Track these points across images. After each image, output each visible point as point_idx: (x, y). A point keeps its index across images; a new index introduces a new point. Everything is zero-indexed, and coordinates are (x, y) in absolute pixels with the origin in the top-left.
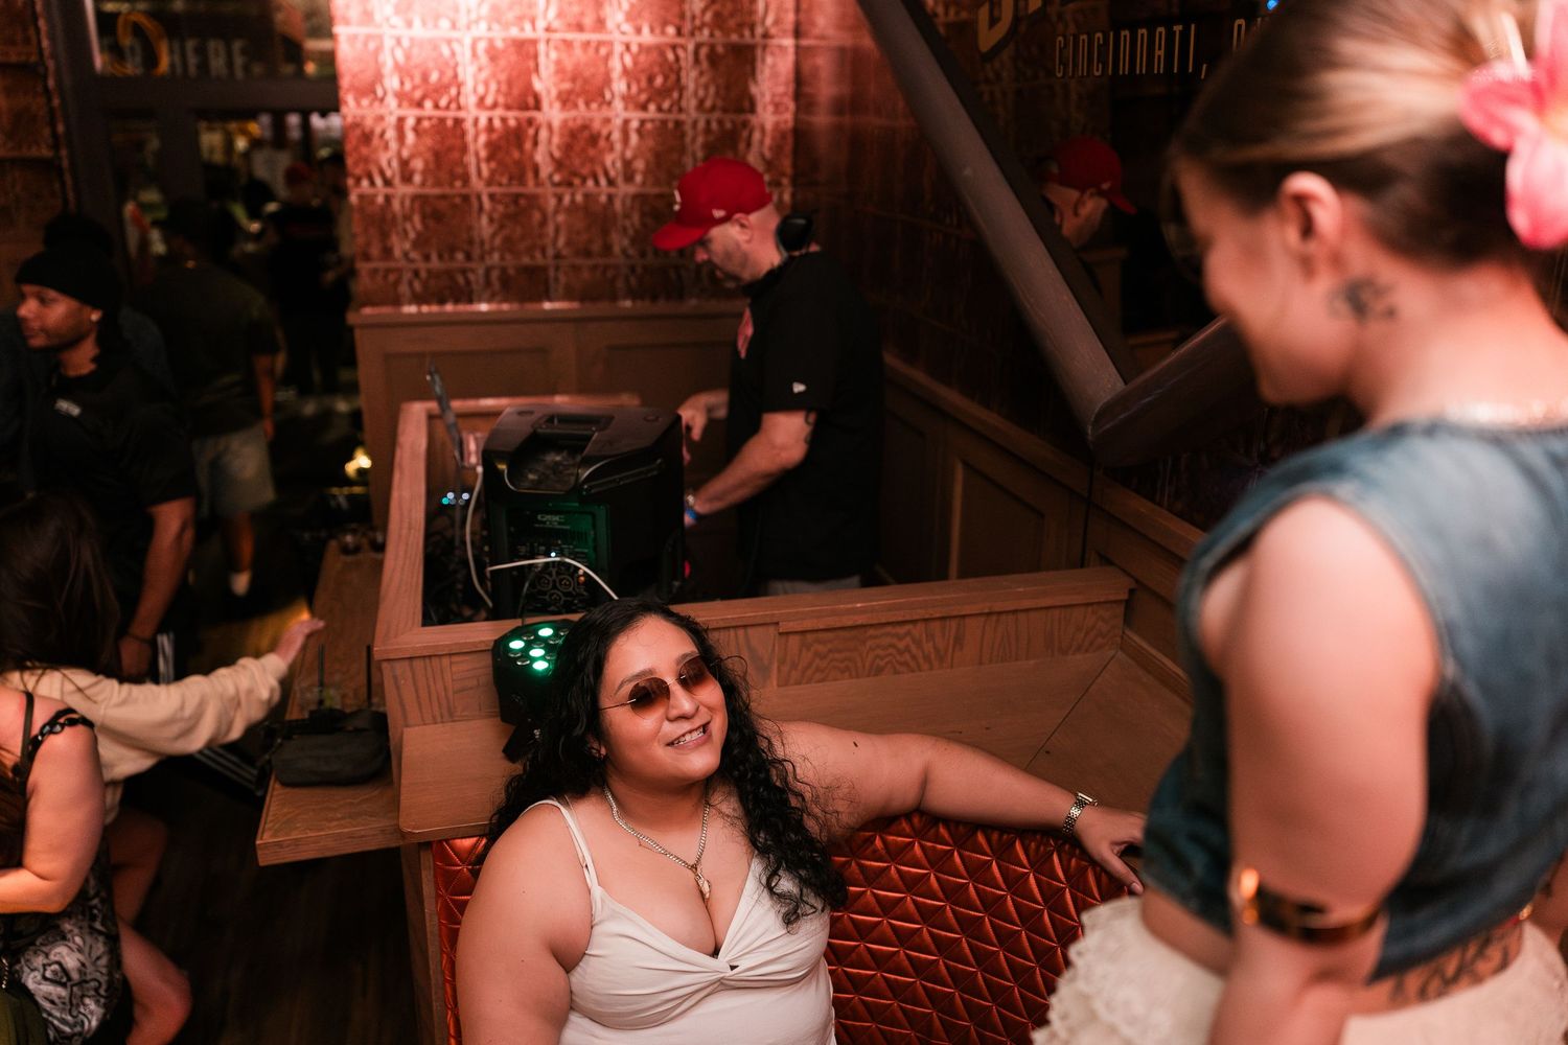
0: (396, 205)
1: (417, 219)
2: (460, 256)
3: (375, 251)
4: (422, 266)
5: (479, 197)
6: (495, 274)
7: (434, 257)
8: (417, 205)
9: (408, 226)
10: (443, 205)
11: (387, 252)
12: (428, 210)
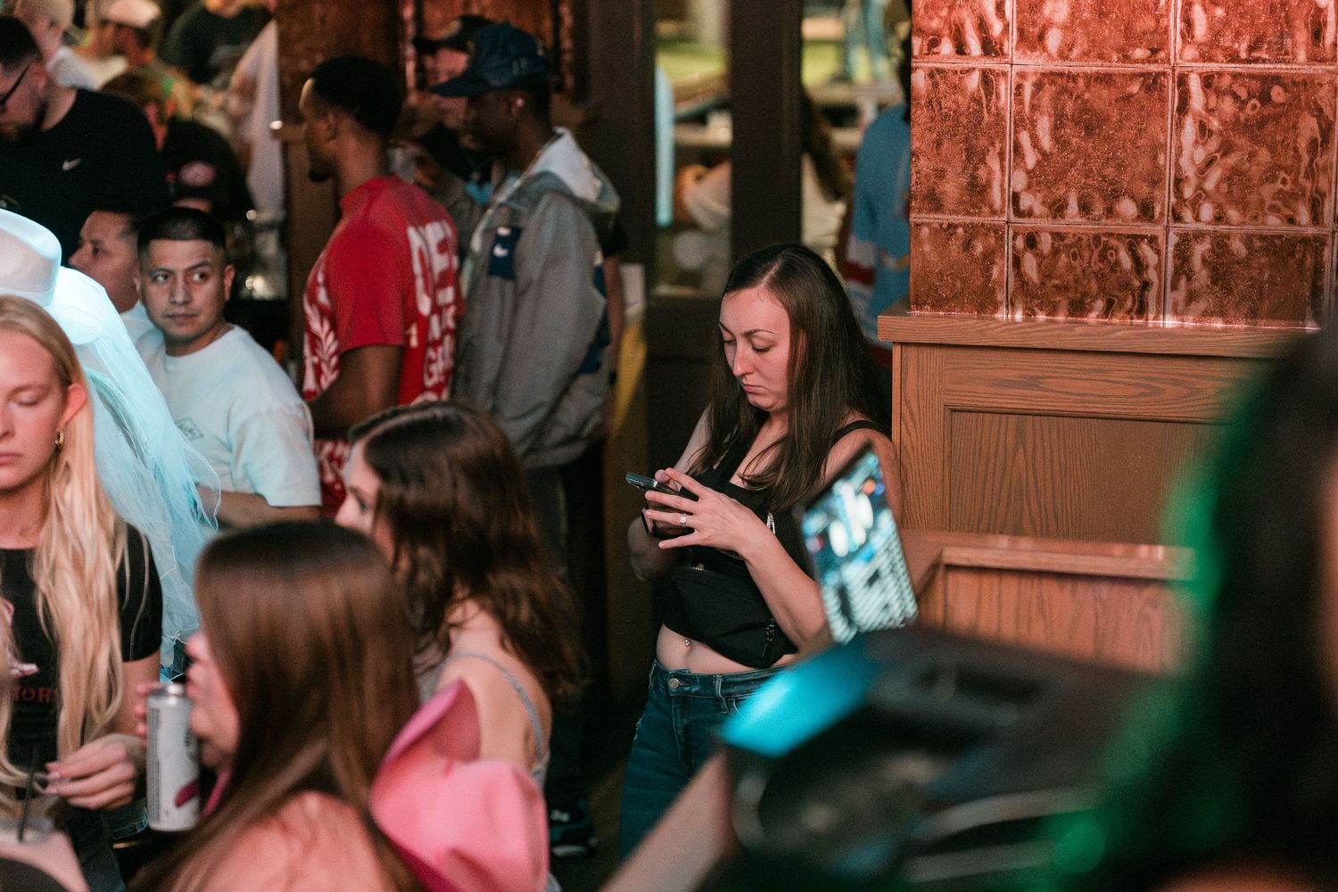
0: (1004, 90)
1: (1044, 124)
2: (1128, 207)
3: (951, 189)
4: (1044, 224)
5: (1182, 81)
6: (1201, 249)
7: (1073, 207)
8: (1046, 99)
9: (1025, 138)
10: (1101, 98)
11: (977, 191)
12: (1070, 107)
